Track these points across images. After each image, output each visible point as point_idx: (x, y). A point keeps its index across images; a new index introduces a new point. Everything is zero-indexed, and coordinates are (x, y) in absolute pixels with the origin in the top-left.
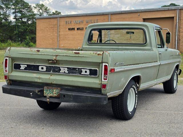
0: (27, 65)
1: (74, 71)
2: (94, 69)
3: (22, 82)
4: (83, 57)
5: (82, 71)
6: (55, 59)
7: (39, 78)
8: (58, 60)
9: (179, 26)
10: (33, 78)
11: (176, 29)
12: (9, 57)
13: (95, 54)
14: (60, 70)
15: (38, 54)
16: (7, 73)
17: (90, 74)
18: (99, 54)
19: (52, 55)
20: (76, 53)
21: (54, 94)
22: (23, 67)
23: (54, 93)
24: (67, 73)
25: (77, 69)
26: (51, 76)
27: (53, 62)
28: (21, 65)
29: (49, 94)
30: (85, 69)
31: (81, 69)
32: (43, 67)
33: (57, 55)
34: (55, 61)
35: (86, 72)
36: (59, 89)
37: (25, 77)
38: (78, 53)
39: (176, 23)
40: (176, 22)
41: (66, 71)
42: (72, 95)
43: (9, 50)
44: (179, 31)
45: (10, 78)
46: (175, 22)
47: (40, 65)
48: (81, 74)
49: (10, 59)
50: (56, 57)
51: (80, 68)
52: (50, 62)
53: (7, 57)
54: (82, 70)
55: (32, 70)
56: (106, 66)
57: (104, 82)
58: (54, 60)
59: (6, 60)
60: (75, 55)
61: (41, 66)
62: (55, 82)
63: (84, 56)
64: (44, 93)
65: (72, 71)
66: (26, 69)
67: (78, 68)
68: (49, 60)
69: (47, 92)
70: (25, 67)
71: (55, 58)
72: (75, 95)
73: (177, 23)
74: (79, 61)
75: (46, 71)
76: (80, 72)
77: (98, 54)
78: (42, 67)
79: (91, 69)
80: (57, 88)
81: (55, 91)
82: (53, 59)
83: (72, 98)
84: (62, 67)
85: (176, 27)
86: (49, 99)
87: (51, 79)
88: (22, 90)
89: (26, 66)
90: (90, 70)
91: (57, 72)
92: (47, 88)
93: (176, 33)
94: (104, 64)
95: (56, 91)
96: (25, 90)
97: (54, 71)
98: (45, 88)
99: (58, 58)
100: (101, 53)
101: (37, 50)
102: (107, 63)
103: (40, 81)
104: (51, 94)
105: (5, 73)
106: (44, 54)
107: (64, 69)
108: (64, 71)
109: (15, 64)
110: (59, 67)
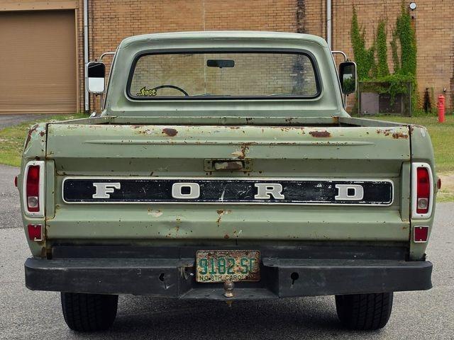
0: (122, 182)
1: (309, 193)
2: (381, 181)
3: (97, 242)
4: (346, 145)
5: (336, 192)
6: (240, 157)
7: (178, 225)
8: (248, 161)
10: (151, 224)
12: (46, 159)
13: (382, 135)
14: (255, 191)
15: (172, 144)
16: (37, 219)
17: (367, 198)
18: (396, 136)
19: (230, 144)
20: (315, 134)
21: (236, 274)
22: (102, 191)
23: (236, 268)
24: (280, 201)
25: (320, 186)
26: (220, 212)
27: (233, 167)
28: (94, 185)
29: (218, 274)
30: (349, 183)
31: (334, 184)
32: (187, 187)
33: (249, 144)
34: (240, 163)
35: (351, 192)
36: (254, 254)
37: (120, 224)
38: (326, 135)
41: (277, 192)
43: (42, 134)
45: (51, 234)
47: (177, 181)
48: (333, 200)
49: (51, 164)
50: (243, 152)
51: (331, 180)
52: (219, 166)
53: (38, 159)
54: (337, 186)
55: (143, 198)
56: (423, 173)
57: (419, 219)
58: (235, 161)
59: (34, 171)
60: (314, 142)
61: (182, 181)
62: (240, 234)
63: (349, 142)
64: (199, 274)
65: (301, 192)
66: (115, 196)
67: (323, 183)
68: (215, 161)
69: (209, 269)
70: (112, 191)
71: (240, 153)
74: (331, 160)
75: (201, 198)
76: (330, 192)
77: (394, 136)
78: (187, 185)
79: (370, 183)
80: (247, 254)
81: (237, 262)
82: (234, 158)
83: (325, 279)
84: (262, 182)
86: (232, 291)
87: (225, 224)
88: (126, 270)
90: (366, 186)
91: (241, 198)
92: (210, 255)
94: (416, 165)
95: (244, 263)
96: (135, 271)
97: (231, 196)
98: (201, 255)
99: (251, 154)
100: (405, 131)
101: (165, 131)
102: (427, 161)
103: (182, 233)
104: (226, 274)
105: (28, 216)
106: (195, 142)
107: (268, 188)
108: (270, 194)
109: (67, 182)
110: (252, 183)
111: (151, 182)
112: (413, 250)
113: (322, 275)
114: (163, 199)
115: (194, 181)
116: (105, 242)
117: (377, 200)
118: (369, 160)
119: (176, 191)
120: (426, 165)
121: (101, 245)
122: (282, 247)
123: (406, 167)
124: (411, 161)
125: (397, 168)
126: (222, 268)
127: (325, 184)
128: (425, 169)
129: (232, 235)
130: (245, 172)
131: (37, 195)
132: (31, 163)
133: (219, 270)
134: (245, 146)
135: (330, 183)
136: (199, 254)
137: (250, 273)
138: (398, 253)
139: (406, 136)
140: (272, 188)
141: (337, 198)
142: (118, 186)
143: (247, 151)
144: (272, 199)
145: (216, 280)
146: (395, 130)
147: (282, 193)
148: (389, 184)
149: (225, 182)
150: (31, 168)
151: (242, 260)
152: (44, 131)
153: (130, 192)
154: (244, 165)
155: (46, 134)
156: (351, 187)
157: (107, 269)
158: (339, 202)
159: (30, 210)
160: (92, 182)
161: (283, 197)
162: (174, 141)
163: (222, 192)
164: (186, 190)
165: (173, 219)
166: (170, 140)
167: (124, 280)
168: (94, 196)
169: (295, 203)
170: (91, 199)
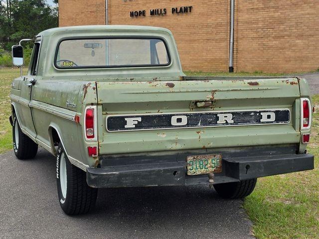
0: (142, 117)
1: (247, 118)
2: (284, 109)
4: (267, 89)
5: (261, 117)
6: (211, 99)
7: (176, 142)
8: (215, 101)
10: (162, 142)
12: (98, 104)
13: (285, 83)
14: (217, 118)
15: (173, 92)
16: (93, 142)
17: (277, 120)
18: (292, 83)
19: (205, 91)
20: (251, 84)
21: (209, 169)
22: (130, 123)
23: (209, 165)
24: (231, 124)
25: (253, 114)
26: (198, 132)
27: (207, 105)
28: (126, 119)
29: (199, 170)
30: (268, 111)
31: (260, 112)
33: (216, 91)
34: (211, 102)
35: (269, 117)
36: (218, 156)
38: (256, 84)
41: (230, 119)
43: (94, 89)
47: (174, 115)
48: (260, 122)
49: (100, 107)
50: (213, 95)
51: (258, 110)
52: (199, 105)
53: (92, 104)
54: (261, 114)
55: (155, 126)
56: (305, 102)
60: (251, 88)
61: (177, 115)
62: (212, 145)
63: (269, 88)
64: (189, 170)
65: (242, 119)
67: (254, 112)
68: (196, 102)
69: (195, 167)
70: (136, 123)
71: (211, 97)
74: (260, 99)
75: (188, 125)
76: (258, 117)
79: (278, 111)
80: (215, 156)
81: (210, 161)
82: (208, 100)
83: (263, 167)
84: (222, 113)
87: (204, 139)
90: (277, 112)
91: (210, 123)
92: (194, 158)
94: (303, 100)
95: (214, 162)
96: (159, 171)
97: (205, 123)
98: (190, 159)
99: (217, 97)
100: (296, 80)
101: (168, 84)
102: (308, 97)
103: (179, 146)
104: (204, 169)
105: (88, 141)
106: (185, 90)
107: (225, 117)
108: (226, 120)
109: (109, 119)
110: (216, 114)
111: (159, 116)
112: (301, 148)
113: (262, 165)
114: (166, 126)
115: (184, 115)
117: (282, 121)
118: (279, 98)
119: (174, 121)
120: (307, 99)
122: (233, 151)
123: (297, 101)
124: (299, 98)
125: (292, 102)
126: (201, 166)
127: (256, 112)
128: (307, 101)
129: (207, 146)
130: (211, 108)
131: (92, 127)
132: (88, 107)
133: (200, 167)
134: (214, 92)
135: (258, 112)
136: (189, 158)
137: (217, 168)
138: (292, 150)
139: (297, 83)
140: (227, 117)
141: (261, 120)
142: (140, 119)
143: (215, 95)
144: (227, 123)
145: (198, 173)
146: (291, 80)
147: (232, 119)
148: (288, 111)
149: (201, 114)
150: (88, 110)
151: (212, 160)
152: (95, 87)
153: (147, 123)
154: (213, 103)
155: (96, 88)
156: (269, 114)
157: (142, 171)
158: (263, 123)
159: (88, 137)
160: (124, 117)
161: (233, 122)
162: (174, 91)
163: (199, 120)
164: (179, 120)
165: (173, 138)
166: (171, 89)
167: (153, 177)
168: (126, 127)
169: (239, 125)
170: (124, 128)
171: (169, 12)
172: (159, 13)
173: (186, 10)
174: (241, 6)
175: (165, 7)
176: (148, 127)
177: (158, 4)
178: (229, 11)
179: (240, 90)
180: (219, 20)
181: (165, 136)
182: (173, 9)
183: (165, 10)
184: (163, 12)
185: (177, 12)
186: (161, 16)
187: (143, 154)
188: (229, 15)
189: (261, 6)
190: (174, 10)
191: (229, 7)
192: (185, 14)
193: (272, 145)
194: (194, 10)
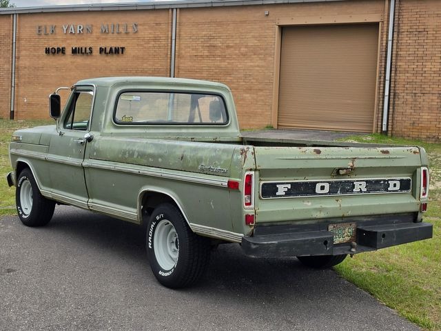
0: (291, 184)
1: (378, 187)
2: (407, 178)
3: (275, 224)
4: (396, 158)
5: (388, 185)
6: (351, 166)
7: (320, 210)
8: (354, 169)
9: (394, 52)
10: (308, 211)
11: (386, 63)
12: (256, 170)
13: (409, 152)
14: (354, 186)
15: (320, 159)
16: (251, 210)
17: (401, 189)
18: (415, 152)
19: (347, 159)
20: (384, 152)
21: (346, 238)
22: (281, 190)
23: (346, 234)
24: (365, 192)
25: (382, 182)
26: (337, 201)
27: (347, 173)
28: (278, 186)
29: (338, 239)
30: (394, 180)
32: (324, 186)
33: (355, 158)
35: (395, 185)
36: (354, 225)
37: (293, 211)
38: (387, 152)
39: (387, 43)
40: (385, 39)
41: (363, 187)
42: (396, 231)
43: (252, 153)
44: (396, 68)
46: (382, 40)
47: (318, 182)
48: (387, 191)
49: (257, 173)
51: (387, 179)
52: (341, 172)
53: (251, 170)
54: (389, 182)
55: (302, 194)
56: (425, 171)
58: (349, 169)
59: (249, 177)
60: (384, 157)
61: (321, 182)
62: (350, 213)
63: (398, 157)
65: (373, 187)
66: (288, 193)
68: (340, 169)
70: (286, 190)
71: (351, 164)
72: (400, 230)
73: (390, 43)
74: (391, 167)
75: (329, 192)
76: (386, 186)
77: (413, 152)
78: (323, 184)
79: (403, 180)
80: (351, 225)
82: (349, 167)
84: (358, 181)
85: (386, 54)
87: (344, 207)
88: (308, 240)
89: (289, 187)
90: (401, 181)
91: (348, 191)
92: (334, 227)
93: (385, 73)
94: (423, 168)
95: (350, 231)
97: (344, 191)
98: (331, 227)
99: (357, 164)
100: (417, 150)
101: (315, 150)
102: (426, 166)
103: (322, 215)
104: (341, 238)
106: (330, 157)
108: (360, 188)
109: (264, 185)
110: (353, 182)
111: (306, 183)
112: (419, 216)
113: (394, 234)
116: (279, 224)
120: (426, 169)
121: (277, 225)
122: (365, 220)
123: (418, 170)
124: (420, 167)
125: (413, 171)
126: (340, 235)
127: (385, 181)
129: (346, 214)
130: (349, 176)
131: (251, 194)
132: (247, 173)
134: (353, 160)
137: (352, 236)
139: (418, 153)
140: (361, 185)
141: (389, 189)
142: (289, 186)
143: (354, 163)
145: (337, 242)
146: (414, 149)
150: (247, 175)
151: (348, 229)
152: (253, 151)
154: (352, 171)
155: (254, 153)
156: (395, 182)
158: (390, 191)
159: (246, 204)
160: (276, 184)
161: (366, 190)
164: (323, 188)
165: (318, 206)
166: (318, 156)
167: (307, 246)
168: (277, 194)
169: (372, 193)
170: (275, 195)
171: (96, 52)
172: (83, 51)
173: (117, 51)
174: (183, 52)
175: (91, 46)
176: (296, 194)
177: (82, 41)
178: (169, 56)
179: (375, 158)
180: (157, 65)
181: (310, 204)
182: (100, 48)
183: (90, 49)
184: (88, 51)
185: (105, 53)
186: (85, 56)
187: (289, 223)
188: (169, 60)
189: (206, 53)
190: (102, 50)
191: (169, 51)
192: (115, 56)
193: (395, 214)
194: (127, 51)
